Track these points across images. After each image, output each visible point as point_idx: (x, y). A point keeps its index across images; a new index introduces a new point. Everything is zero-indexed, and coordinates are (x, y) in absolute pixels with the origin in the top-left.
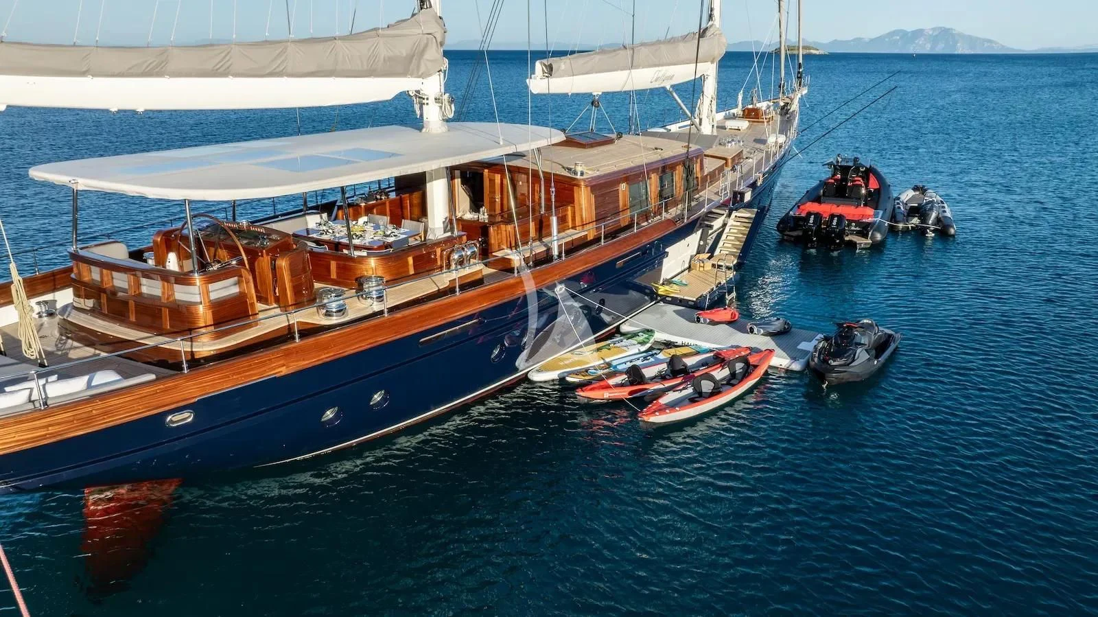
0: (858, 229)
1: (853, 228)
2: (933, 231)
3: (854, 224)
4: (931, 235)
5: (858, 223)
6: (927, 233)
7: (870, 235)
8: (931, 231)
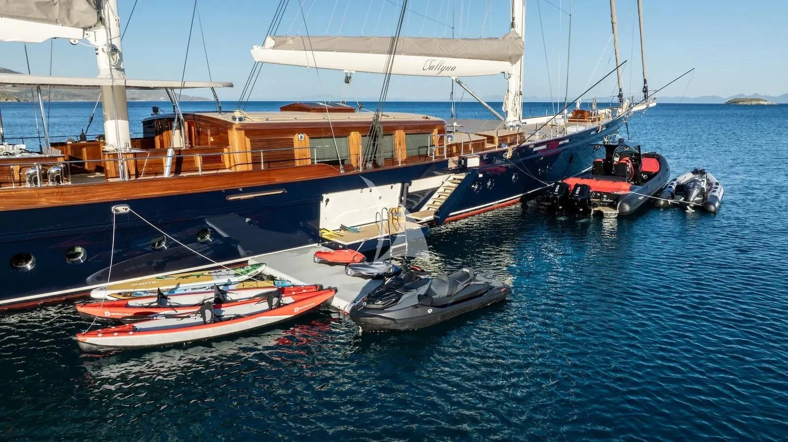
0: (609, 200)
1: (605, 200)
2: (694, 208)
3: (605, 196)
4: (690, 210)
5: (610, 195)
6: (687, 209)
7: (618, 207)
8: (691, 207)
